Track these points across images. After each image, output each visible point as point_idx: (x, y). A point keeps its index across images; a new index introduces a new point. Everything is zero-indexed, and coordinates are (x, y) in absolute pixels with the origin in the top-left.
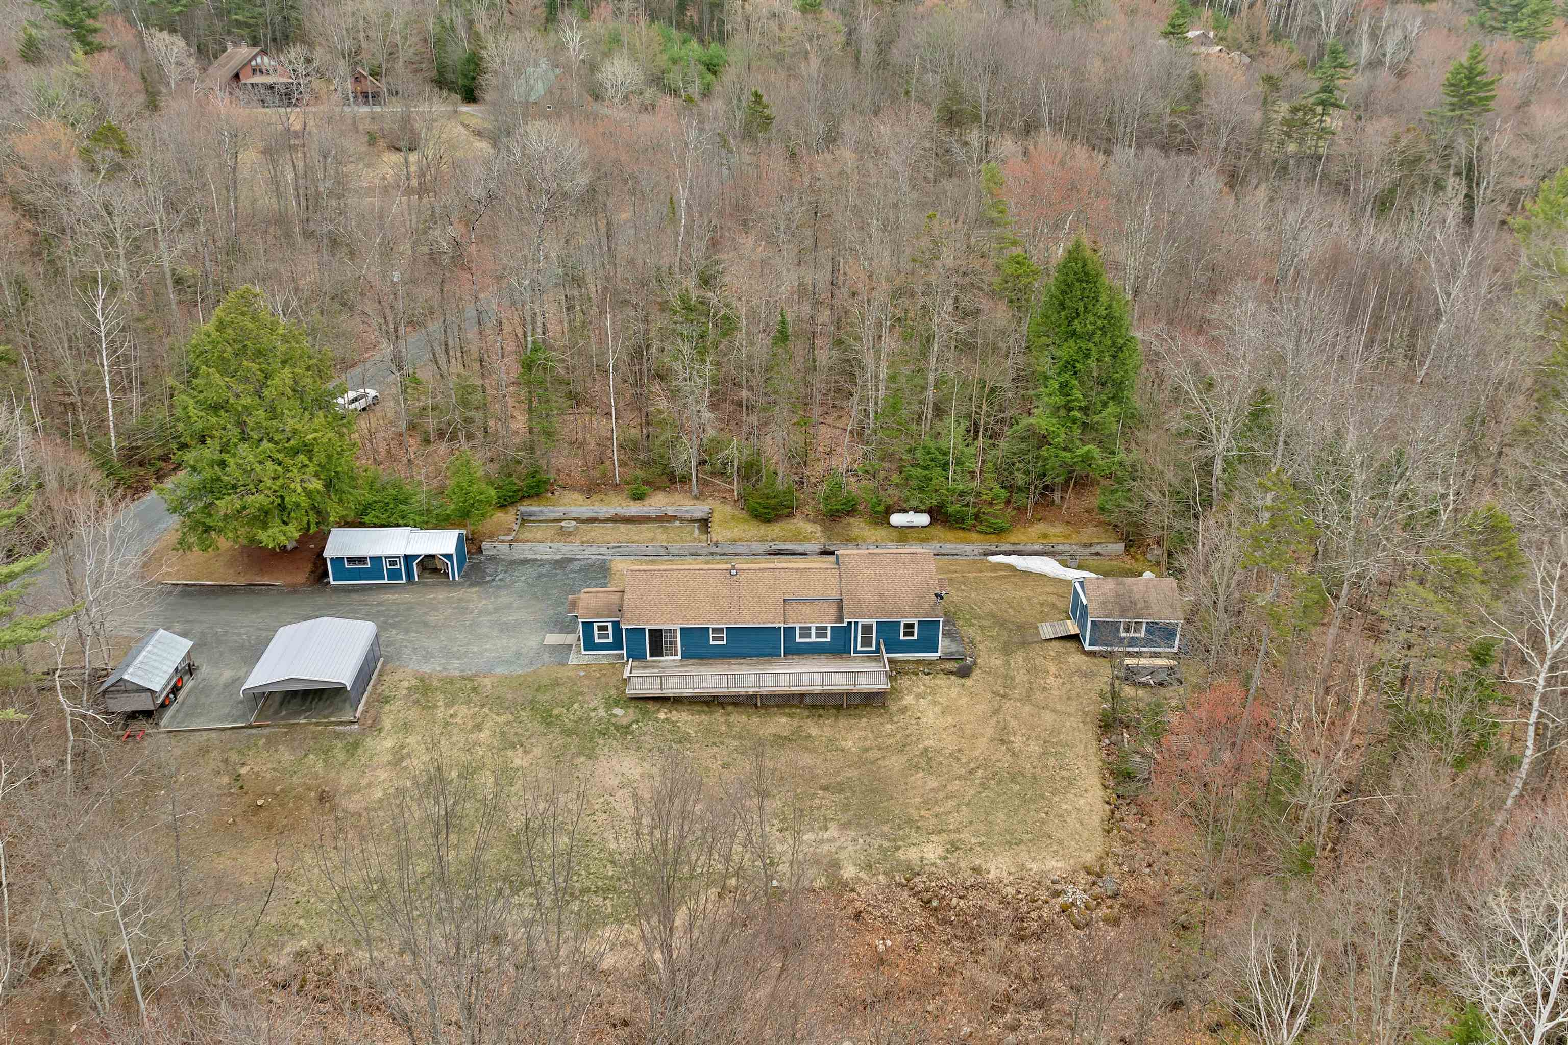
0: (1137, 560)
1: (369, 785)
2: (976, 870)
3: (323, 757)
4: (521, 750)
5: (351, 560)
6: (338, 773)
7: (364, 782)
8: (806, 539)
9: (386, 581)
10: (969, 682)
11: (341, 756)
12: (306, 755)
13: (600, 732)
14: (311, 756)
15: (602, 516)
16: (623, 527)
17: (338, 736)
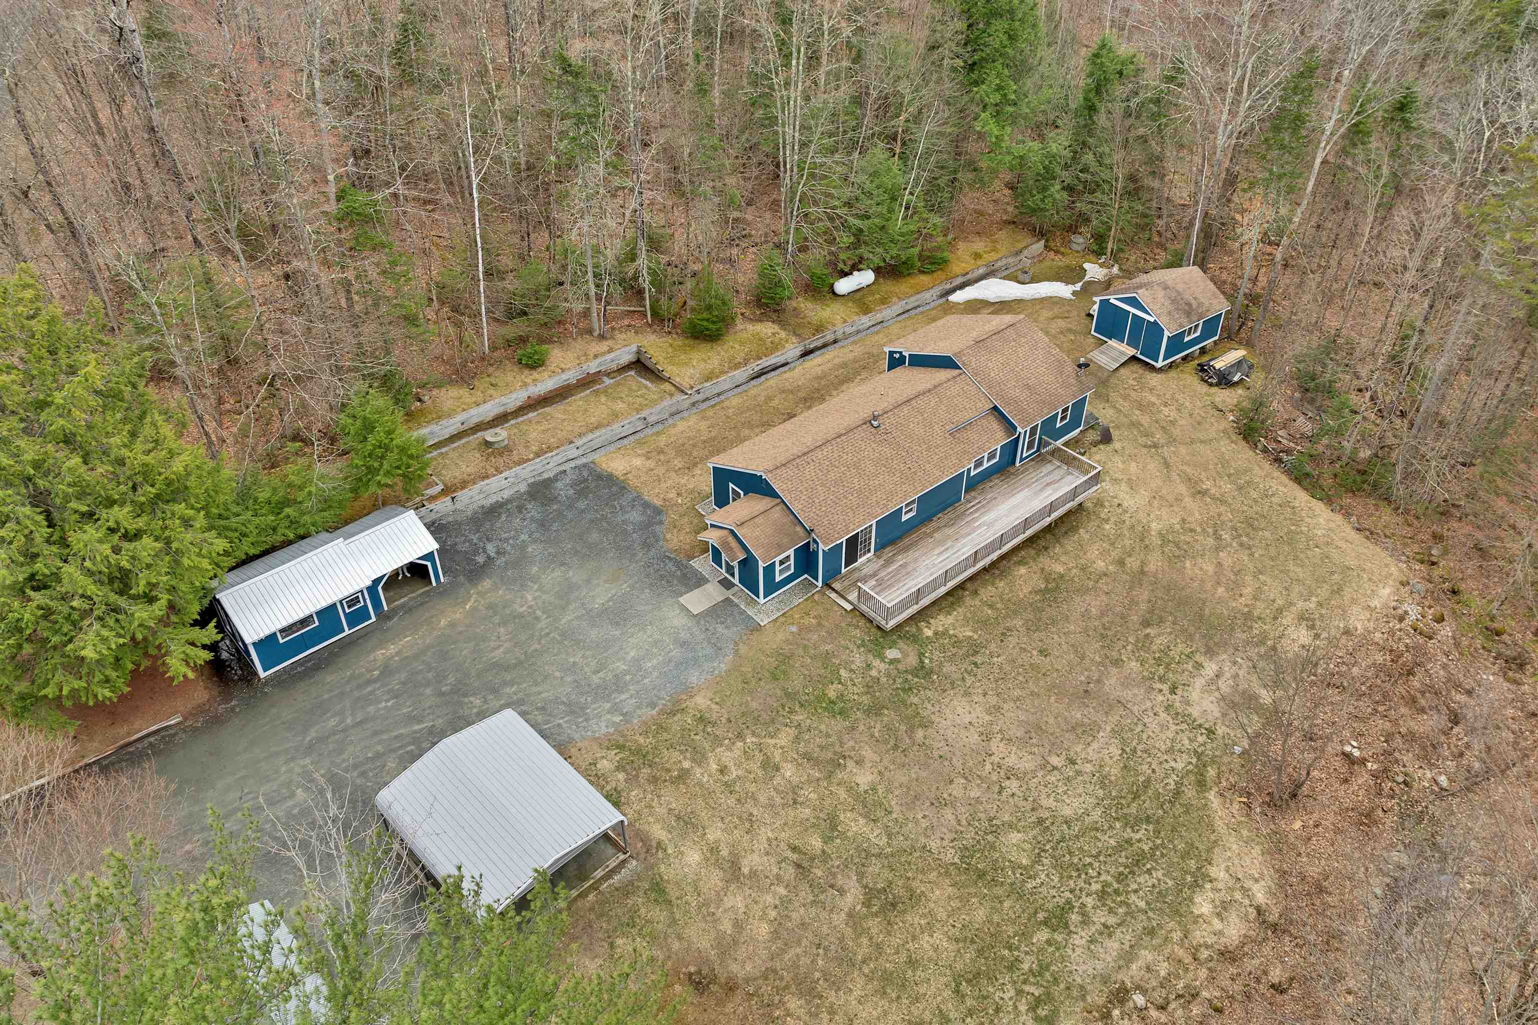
0: (1063, 254)
1: (738, 925)
2: (1347, 632)
3: (634, 931)
4: (850, 764)
5: (285, 631)
6: (680, 938)
7: (727, 926)
8: (776, 347)
9: (347, 632)
10: (1117, 445)
11: (659, 914)
12: (612, 946)
13: (904, 690)
14: (620, 942)
15: (511, 407)
16: (555, 411)
17: (627, 890)
